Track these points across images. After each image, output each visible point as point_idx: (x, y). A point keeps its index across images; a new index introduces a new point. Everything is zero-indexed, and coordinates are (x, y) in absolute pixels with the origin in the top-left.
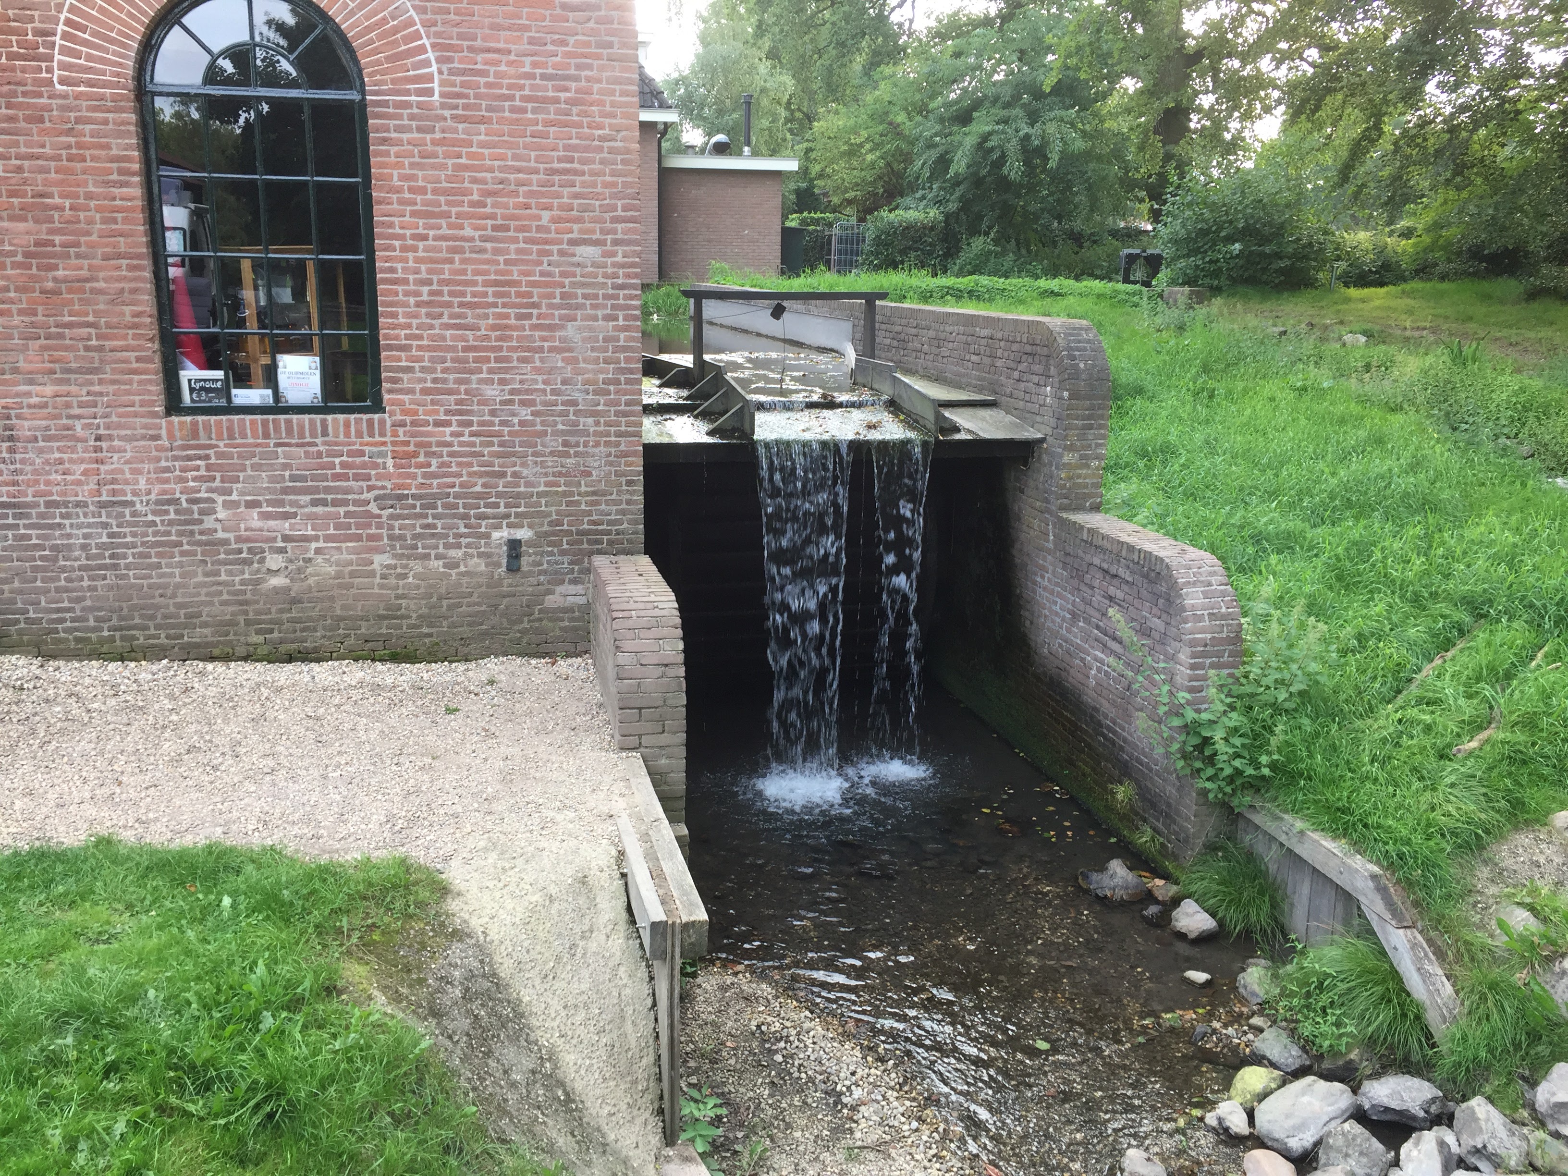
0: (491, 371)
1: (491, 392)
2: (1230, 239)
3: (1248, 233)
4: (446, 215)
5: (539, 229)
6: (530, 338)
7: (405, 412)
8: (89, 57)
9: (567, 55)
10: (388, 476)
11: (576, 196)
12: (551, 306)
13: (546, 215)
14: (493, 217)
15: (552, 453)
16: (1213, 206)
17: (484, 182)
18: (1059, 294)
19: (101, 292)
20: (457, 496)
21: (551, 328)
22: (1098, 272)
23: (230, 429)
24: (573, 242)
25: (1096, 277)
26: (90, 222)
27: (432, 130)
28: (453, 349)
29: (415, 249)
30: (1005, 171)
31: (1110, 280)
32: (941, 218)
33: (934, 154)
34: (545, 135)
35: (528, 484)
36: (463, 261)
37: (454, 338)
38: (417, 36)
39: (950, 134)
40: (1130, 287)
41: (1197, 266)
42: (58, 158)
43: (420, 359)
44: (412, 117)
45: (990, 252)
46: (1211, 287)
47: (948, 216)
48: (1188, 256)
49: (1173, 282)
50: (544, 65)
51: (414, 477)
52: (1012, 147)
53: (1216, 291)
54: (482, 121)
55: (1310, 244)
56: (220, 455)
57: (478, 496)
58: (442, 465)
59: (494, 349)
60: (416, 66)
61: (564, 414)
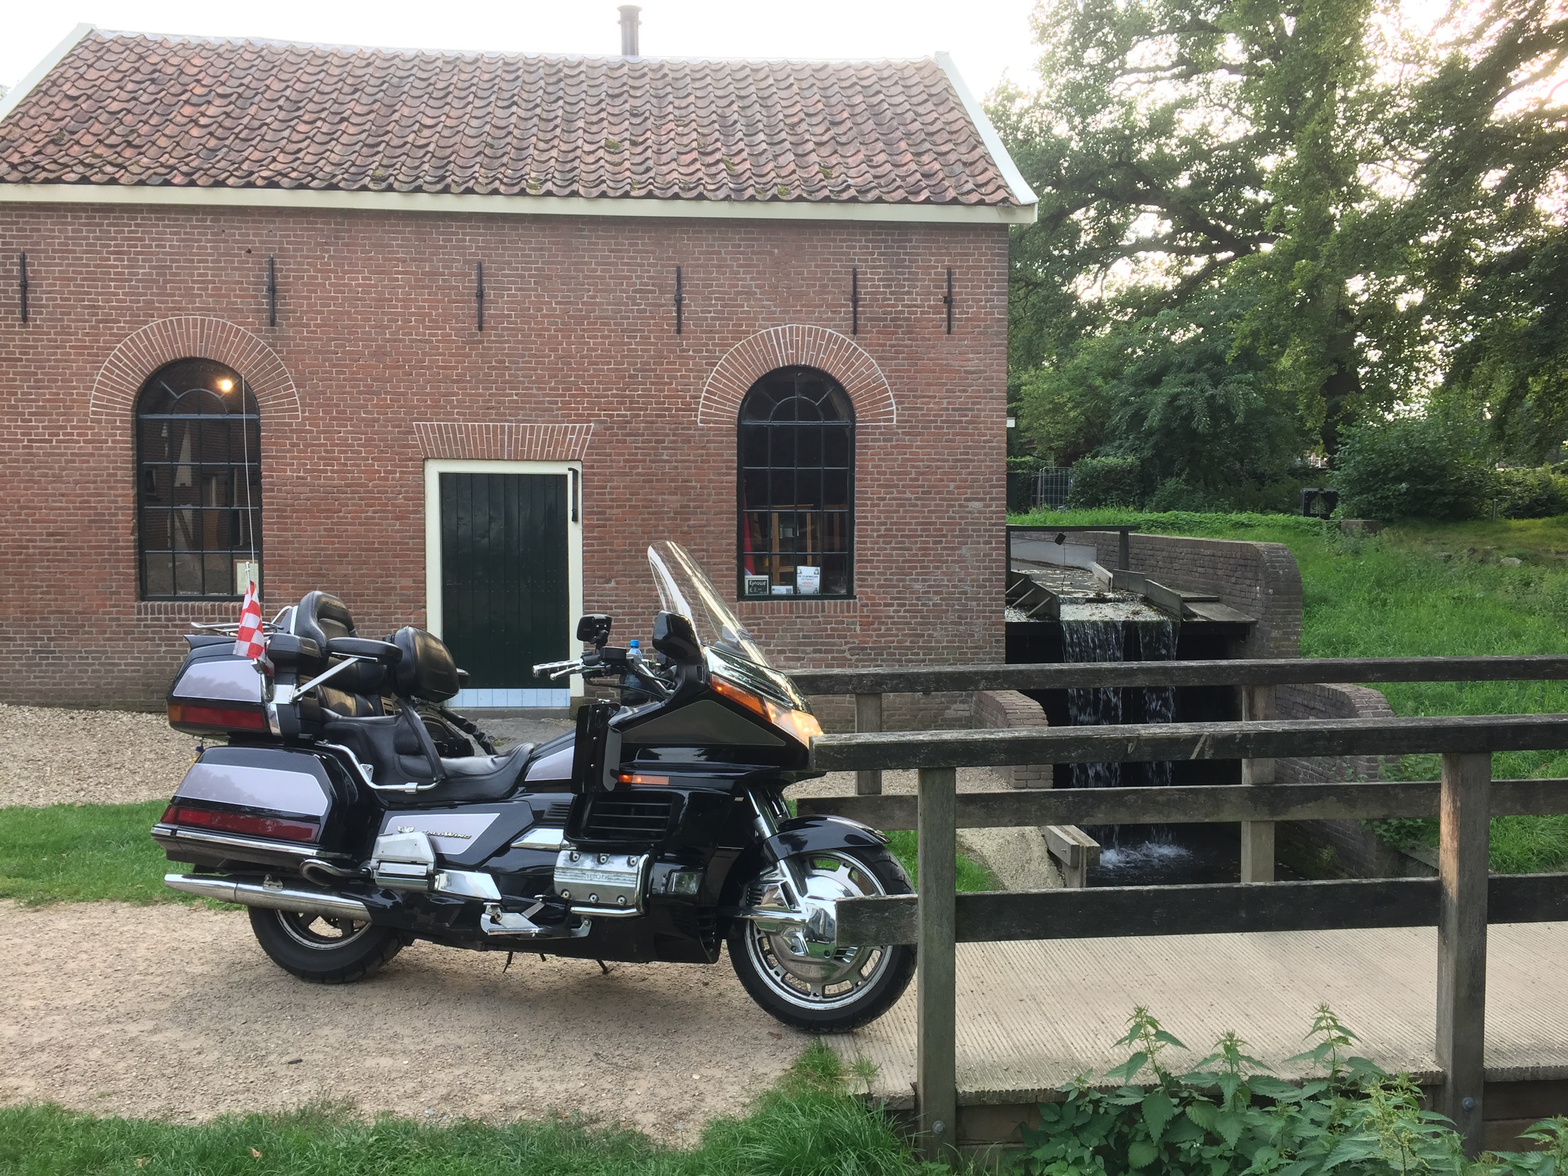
0: (918, 574)
1: (918, 586)
2: (1398, 480)
3: (1412, 475)
4: (897, 486)
5: (948, 492)
6: (941, 555)
7: (868, 598)
8: (717, 409)
9: (967, 397)
10: (856, 636)
11: (970, 474)
12: (953, 536)
13: (952, 485)
14: (922, 486)
15: (952, 623)
16: (1381, 453)
17: (918, 467)
18: (1248, 526)
19: (712, 532)
20: (895, 648)
21: (953, 549)
22: (1280, 506)
23: (772, 608)
24: (967, 500)
25: (1280, 511)
26: (709, 495)
27: (891, 440)
28: (897, 561)
29: (878, 505)
30: (1194, 425)
31: (1293, 513)
32: (1138, 463)
33: (1129, 411)
34: (953, 441)
35: (937, 642)
36: (906, 511)
37: (898, 555)
38: (886, 391)
39: (1143, 393)
40: (1311, 520)
41: (1370, 502)
42: (696, 461)
43: (878, 568)
44: (881, 434)
45: (1183, 491)
46: (1384, 519)
47: (1143, 461)
48: (1360, 493)
49: (1347, 515)
50: (954, 403)
51: (871, 636)
52: (1200, 405)
53: (1388, 522)
54: (919, 434)
55: (1472, 482)
56: (766, 623)
57: (907, 648)
58: (888, 629)
59: (919, 561)
60: (884, 407)
61: (960, 599)
